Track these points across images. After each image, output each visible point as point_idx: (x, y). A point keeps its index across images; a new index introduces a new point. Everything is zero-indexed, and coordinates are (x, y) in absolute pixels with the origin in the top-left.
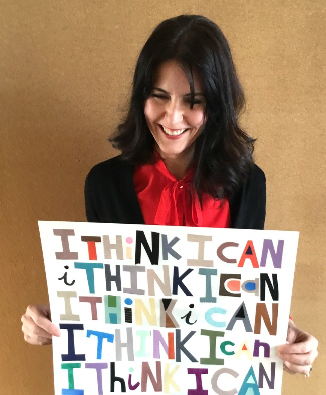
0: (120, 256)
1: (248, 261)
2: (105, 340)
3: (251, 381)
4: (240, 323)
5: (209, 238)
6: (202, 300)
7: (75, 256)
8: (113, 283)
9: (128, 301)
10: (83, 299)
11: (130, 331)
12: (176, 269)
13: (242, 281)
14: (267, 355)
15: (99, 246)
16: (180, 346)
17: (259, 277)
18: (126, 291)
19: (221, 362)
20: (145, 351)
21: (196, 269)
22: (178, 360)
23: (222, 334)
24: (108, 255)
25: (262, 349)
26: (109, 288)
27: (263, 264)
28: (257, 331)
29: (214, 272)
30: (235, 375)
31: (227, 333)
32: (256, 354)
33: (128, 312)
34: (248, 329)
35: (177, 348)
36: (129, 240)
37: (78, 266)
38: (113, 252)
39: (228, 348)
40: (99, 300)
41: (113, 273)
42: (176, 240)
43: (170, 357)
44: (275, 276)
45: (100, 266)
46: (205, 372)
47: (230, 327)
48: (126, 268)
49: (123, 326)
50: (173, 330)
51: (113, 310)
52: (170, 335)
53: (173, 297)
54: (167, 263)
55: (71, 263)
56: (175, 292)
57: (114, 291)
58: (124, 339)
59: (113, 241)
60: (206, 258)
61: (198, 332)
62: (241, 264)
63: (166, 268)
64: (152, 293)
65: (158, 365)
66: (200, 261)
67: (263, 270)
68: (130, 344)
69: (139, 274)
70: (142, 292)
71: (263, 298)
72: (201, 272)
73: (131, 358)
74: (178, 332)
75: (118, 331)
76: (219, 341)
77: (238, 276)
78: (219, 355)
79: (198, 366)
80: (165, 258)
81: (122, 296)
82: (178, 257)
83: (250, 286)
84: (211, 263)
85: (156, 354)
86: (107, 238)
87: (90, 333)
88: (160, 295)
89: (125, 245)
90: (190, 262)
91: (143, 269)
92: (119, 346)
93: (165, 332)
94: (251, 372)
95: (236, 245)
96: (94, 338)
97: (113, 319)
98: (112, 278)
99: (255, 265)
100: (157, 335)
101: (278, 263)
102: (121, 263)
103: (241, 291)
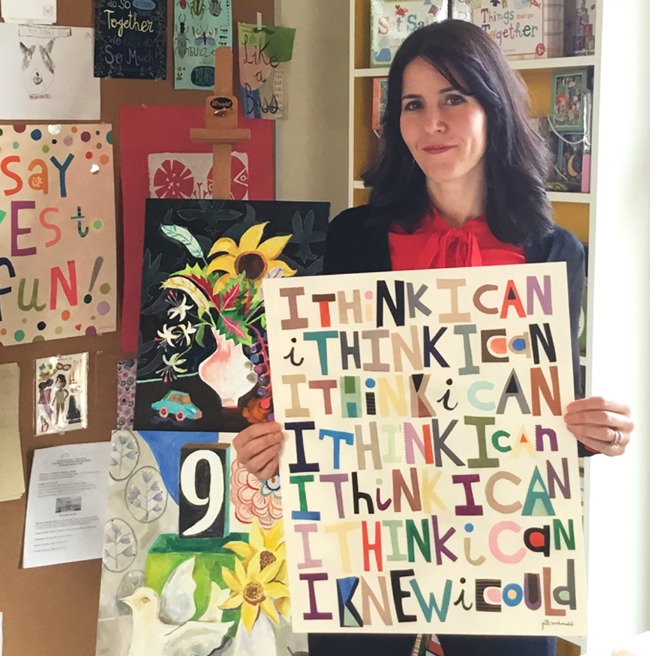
0: (358, 319)
1: (512, 309)
2: (342, 442)
3: (538, 488)
4: (512, 401)
5: (462, 282)
6: (462, 372)
7: (304, 323)
8: (351, 358)
9: (370, 383)
10: (314, 385)
11: (373, 426)
12: (426, 329)
13: (509, 337)
14: (554, 447)
15: (333, 306)
16: (440, 444)
17: (528, 330)
18: (368, 368)
19: (495, 463)
20: (396, 455)
21: (451, 327)
22: (439, 464)
23: (491, 421)
24: (344, 319)
25: (546, 438)
26: (345, 366)
27: (531, 311)
28: (537, 412)
29: (473, 329)
30: (516, 480)
31: (498, 418)
32: (540, 447)
33: (370, 398)
34: (525, 410)
35: (436, 446)
36: (368, 295)
37: (308, 337)
38: (350, 313)
39: (503, 441)
40: (333, 384)
41: (350, 343)
42: (424, 288)
43: (429, 461)
44: (547, 326)
45: (333, 334)
46: (476, 478)
47: (501, 410)
48: (366, 335)
49: (365, 419)
50: (428, 421)
51: (351, 398)
52: (426, 428)
53: (425, 371)
54: (416, 321)
55: (299, 333)
56: (427, 364)
57: (352, 371)
58: (367, 440)
59: (349, 299)
60: (461, 310)
61: (461, 421)
62: (504, 315)
63: (414, 329)
64: (399, 368)
65: (414, 472)
66: (454, 315)
67: (531, 320)
68: (374, 446)
69: (382, 341)
70: (386, 368)
71: (537, 361)
72: (458, 330)
73: (378, 465)
74: (435, 423)
75: (358, 428)
76: (490, 431)
77: (502, 332)
78: (492, 453)
79: (465, 471)
80: (413, 315)
81: (361, 375)
82: (427, 312)
83: (519, 345)
84: (467, 316)
85: (410, 458)
86: (342, 294)
87: (323, 433)
88: (409, 370)
89: (364, 301)
90: (443, 318)
91: (385, 334)
92: (362, 449)
93: (419, 424)
94: (536, 476)
95: (495, 288)
96: (329, 440)
97: (352, 411)
98: (350, 351)
99: (521, 314)
100: (409, 430)
101: (548, 310)
102: (360, 328)
103: (509, 354)
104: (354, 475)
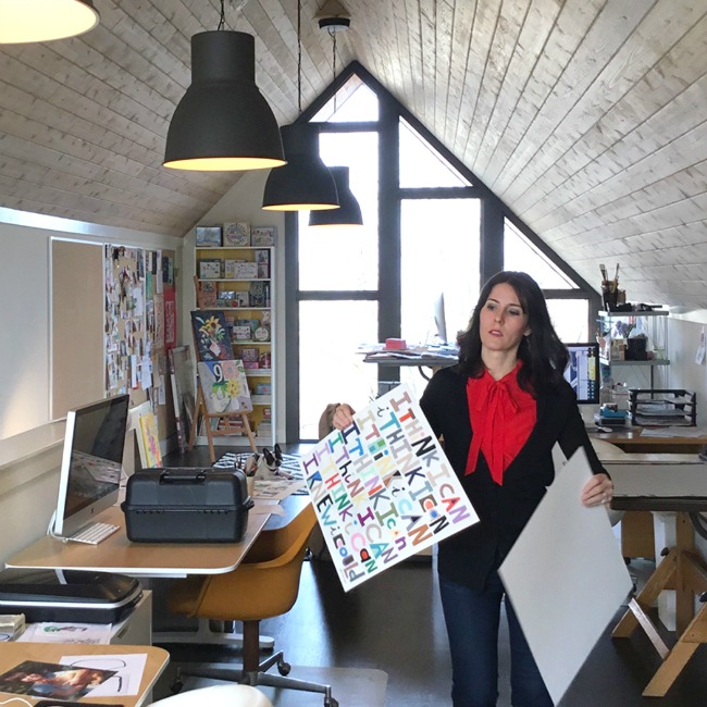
0: (410, 434)
1: (447, 504)
2: (359, 451)
3: (382, 547)
4: (409, 521)
5: (448, 476)
6: (410, 493)
7: (397, 409)
8: (392, 438)
9: (386, 452)
10: (374, 426)
11: (370, 462)
12: (420, 468)
13: (435, 508)
14: (400, 548)
15: (410, 420)
16: (378, 496)
17: (442, 516)
18: (392, 448)
19: (382, 524)
20: (365, 477)
21: (427, 479)
22: (371, 498)
23: (397, 516)
24: (407, 427)
25: (401, 543)
26: (388, 437)
27: (451, 513)
28: (410, 534)
29: (431, 490)
30: (380, 537)
31: (399, 518)
32: (397, 542)
33: (380, 455)
34: (408, 528)
35: (376, 494)
36: (423, 434)
37: (392, 414)
38: (411, 429)
39: (391, 524)
40: (378, 435)
41: (398, 435)
42: (437, 459)
43: (370, 493)
44: (448, 524)
45: (399, 426)
46: (373, 518)
47: (404, 518)
48: (405, 441)
49: (371, 457)
50: (384, 486)
51: (377, 446)
52: (380, 487)
53: (403, 475)
54: (421, 461)
55: (392, 409)
56: (406, 475)
57: (387, 442)
58: (365, 461)
59: (417, 426)
60: (436, 481)
61: (390, 502)
62: (444, 501)
63: (418, 462)
64: (398, 463)
65: (362, 488)
66: (433, 479)
67: (447, 515)
68: (364, 466)
69: (406, 450)
70: (396, 457)
71: (431, 525)
72: (427, 483)
73: (358, 471)
74: (384, 490)
75: (367, 455)
76: (393, 516)
77: (436, 504)
78: (385, 521)
79: (374, 512)
80: (424, 459)
81: (388, 447)
82: (428, 465)
83: (434, 514)
84: (435, 485)
85: (367, 484)
86: (417, 421)
87: (358, 440)
88: (400, 468)
89: (419, 433)
90: (429, 474)
91: (410, 450)
92: (360, 461)
93: (381, 482)
94: (386, 545)
95: (453, 492)
96: (357, 444)
97: (372, 449)
98: (395, 437)
99: (448, 509)
100: (376, 479)
101: (455, 521)
102: (407, 437)
103: (428, 511)
104: (350, 462)
